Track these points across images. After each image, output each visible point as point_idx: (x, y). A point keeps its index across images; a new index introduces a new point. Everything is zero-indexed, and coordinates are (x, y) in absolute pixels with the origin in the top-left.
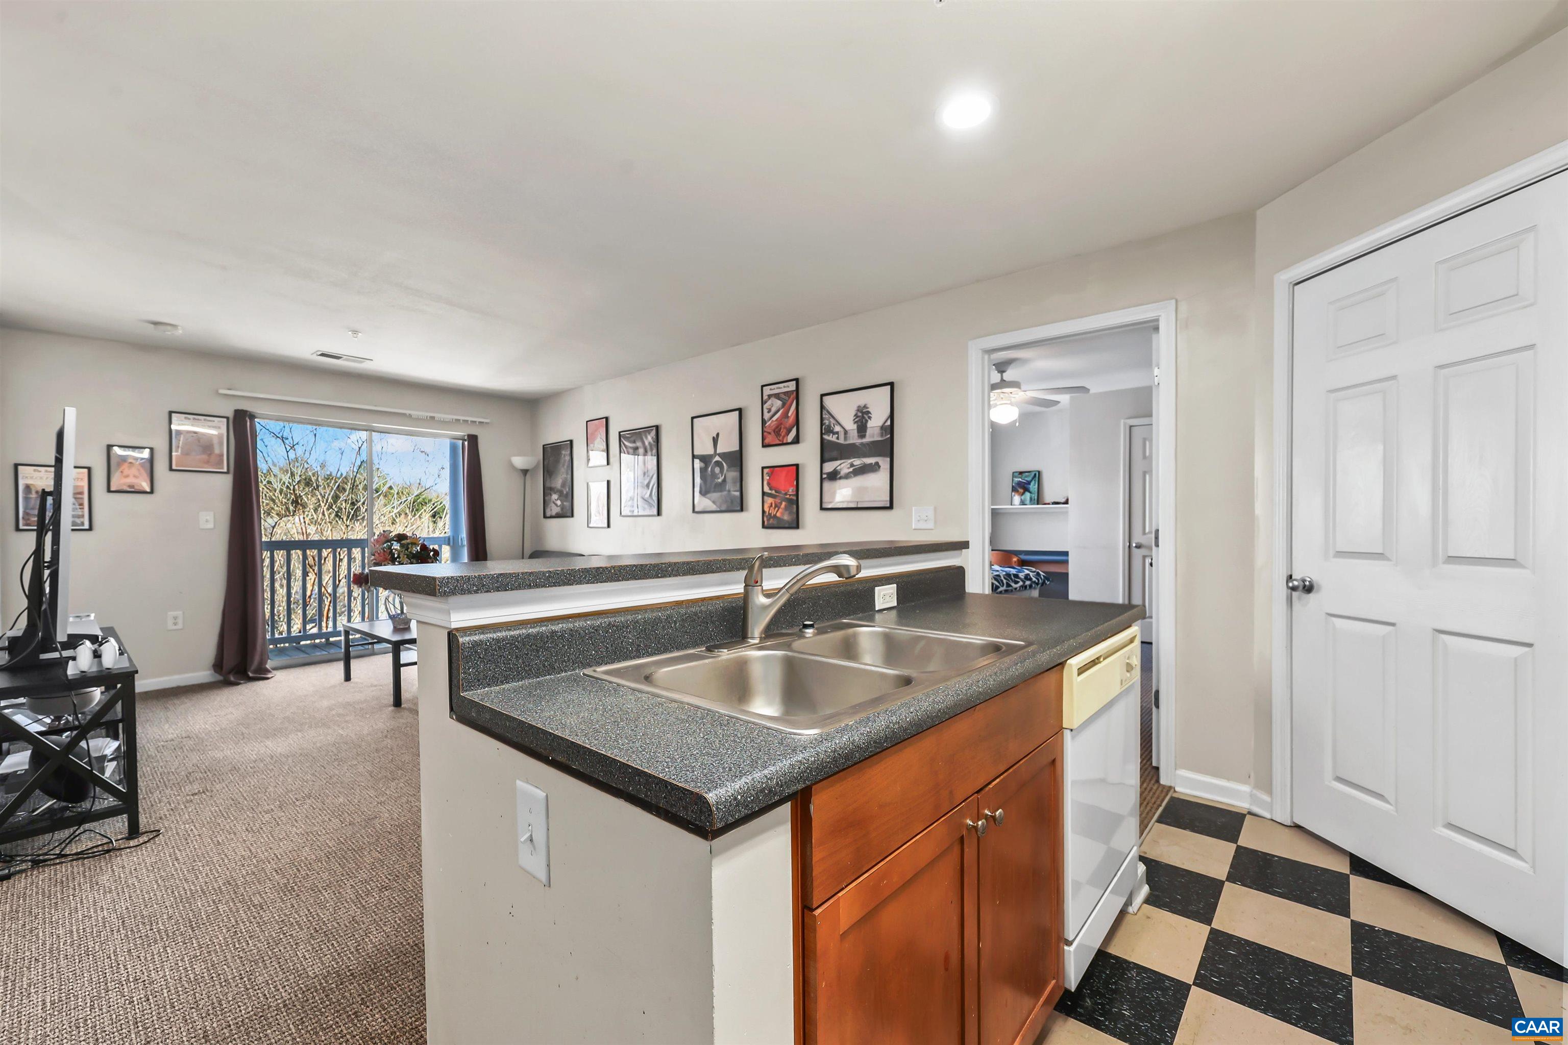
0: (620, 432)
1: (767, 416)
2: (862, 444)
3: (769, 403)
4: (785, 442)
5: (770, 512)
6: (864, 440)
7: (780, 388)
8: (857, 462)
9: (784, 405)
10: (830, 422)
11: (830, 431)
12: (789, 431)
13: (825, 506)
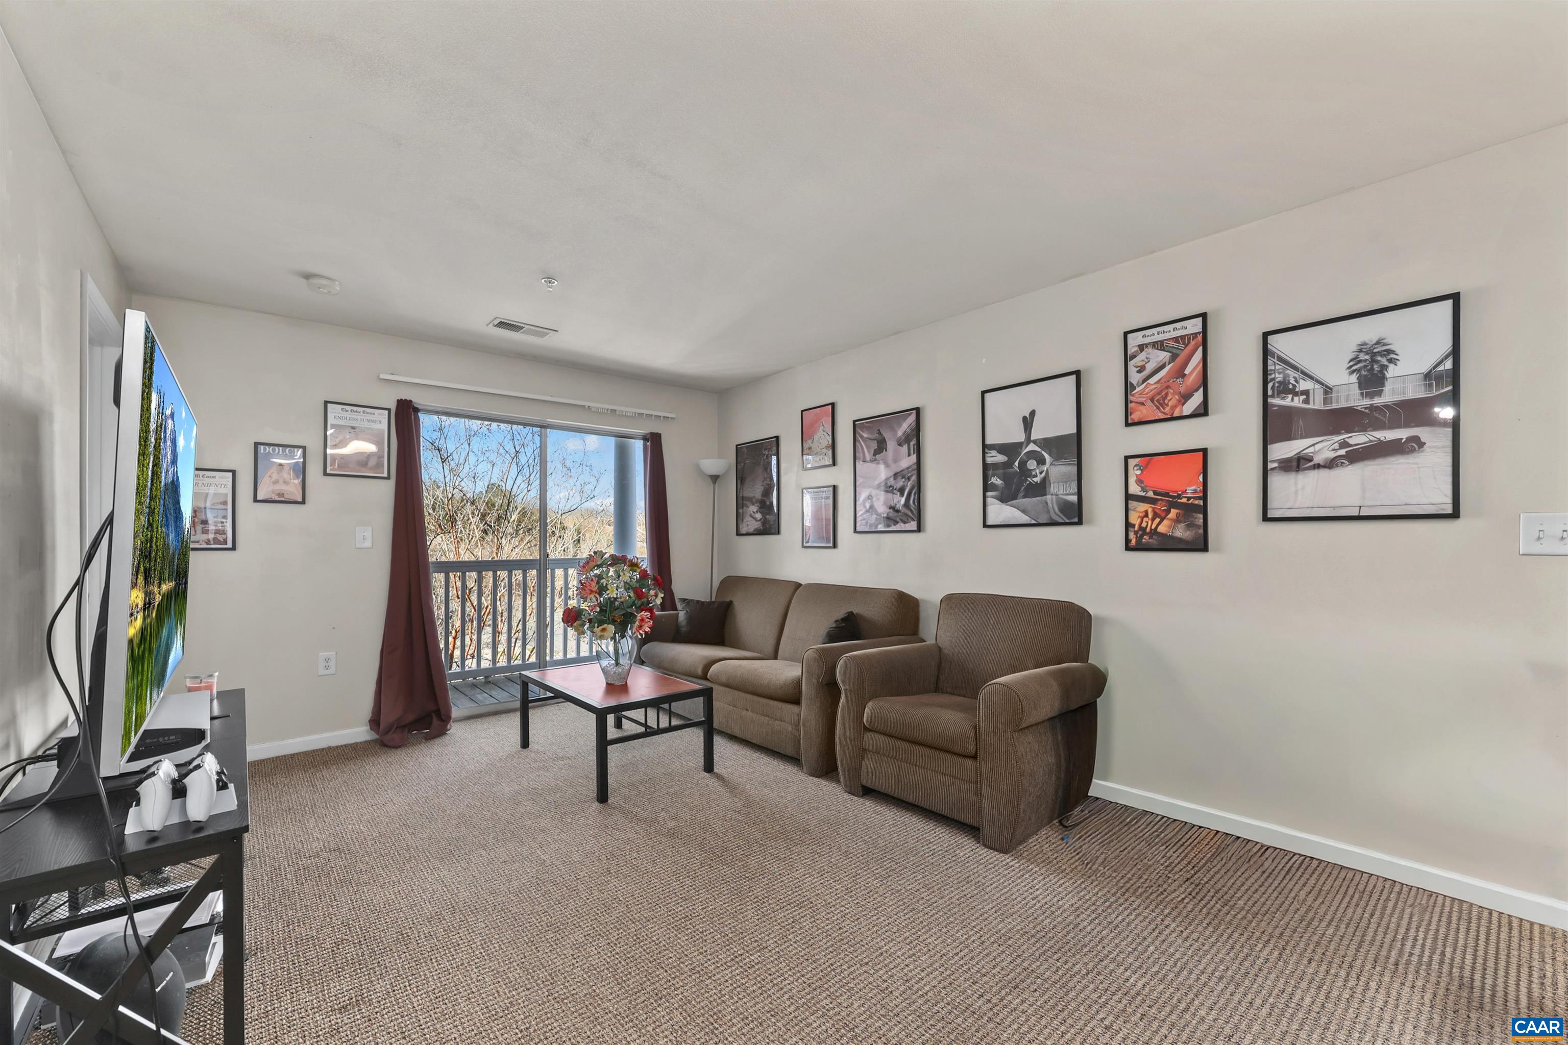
0: (854, 421)
1: (1135, 377)
2: (1372, 408)
3: (1142, 356)
4: (1176, 414)
5: (1144, 525)
6: (1377, 401)
7: (1164, 332)
8: (1358, 439)
9: (1174, 357)
10: (1286, 376)
11: (1285, 389)
12: (1186, 397)
13: (1270, 514)
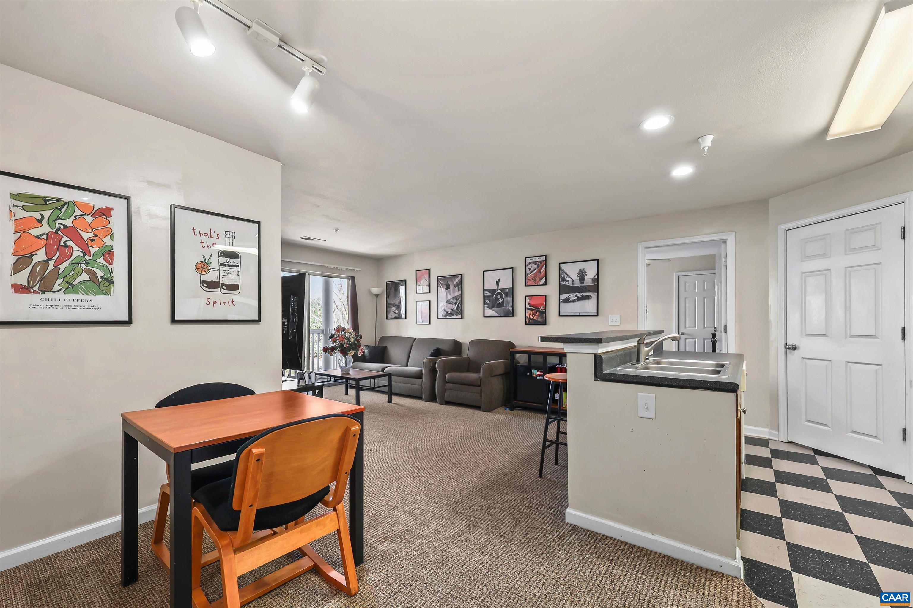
0: (438, 277)
1: (528, 272)
3: (530, 266)
4: (538, 284)
5: (530, 317)
6: (583, 285)
7: (536, 259)
8: (579, 295)
9: (538, 267)
10: (564, 276)
11: (564, 280)
12: (541, 279)
13: (561, 314)
